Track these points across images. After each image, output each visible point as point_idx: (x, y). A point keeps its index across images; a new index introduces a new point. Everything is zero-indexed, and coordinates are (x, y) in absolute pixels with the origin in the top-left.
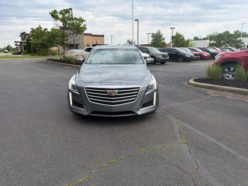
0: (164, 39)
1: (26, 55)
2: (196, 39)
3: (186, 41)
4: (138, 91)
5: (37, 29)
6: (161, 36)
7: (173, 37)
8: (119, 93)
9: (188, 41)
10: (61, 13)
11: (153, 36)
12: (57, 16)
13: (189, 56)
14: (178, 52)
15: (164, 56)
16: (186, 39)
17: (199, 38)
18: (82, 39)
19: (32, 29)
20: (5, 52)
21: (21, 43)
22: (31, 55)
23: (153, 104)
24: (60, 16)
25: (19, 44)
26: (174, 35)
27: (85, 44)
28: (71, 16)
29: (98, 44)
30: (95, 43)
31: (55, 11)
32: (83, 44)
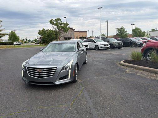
0: (126, 32)
1: (42, 45)
2: (153, 30)
3: (143, 33)
4: (56, 69)
5: (42, 30)
6: (124, 30)
7: (133, 30)
8: (43, 70)
9: (144, 33)
10: (55, 21)
11: (119, 30)
12: (53, 23)
13: (139, 43)
14: (132, 41)
15: (119, 43)
16: (143, 31)
17: (156, 30)
18: (73, 34)
19: (39, 30)
20: (33, 43)
21: (40, 37)
22: (45, 44)
23: (68, 78)
24: (55, 22)
25: (39, 38)
26: (134, 29)
27: (75, 37)
28: (62, 22)
29: (83, 36)
30: (81, 36)
31: (52, 20)
32: (74, 37)
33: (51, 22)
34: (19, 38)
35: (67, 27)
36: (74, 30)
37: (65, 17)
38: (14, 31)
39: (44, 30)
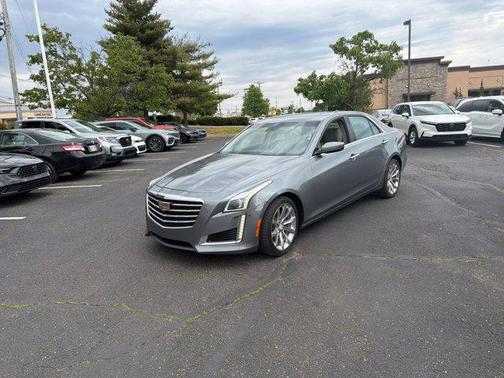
8: (172, 207)
10: (352, 42)
12: (346, 48)
18: (443, 79)
19: (299, 79)
23: (235, 238)
27: (450, 90)
28: (376, 42)
29: (486, 86)
30: (477, 86)
31: (342, 39)
32: (444, 91)
33: (339, 48)
34: (267, 106)
35: (395, 57)
36: (447, 64)
37: (408, 23)
38: (256, 85)
39: (314, 76)
